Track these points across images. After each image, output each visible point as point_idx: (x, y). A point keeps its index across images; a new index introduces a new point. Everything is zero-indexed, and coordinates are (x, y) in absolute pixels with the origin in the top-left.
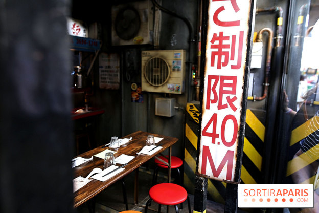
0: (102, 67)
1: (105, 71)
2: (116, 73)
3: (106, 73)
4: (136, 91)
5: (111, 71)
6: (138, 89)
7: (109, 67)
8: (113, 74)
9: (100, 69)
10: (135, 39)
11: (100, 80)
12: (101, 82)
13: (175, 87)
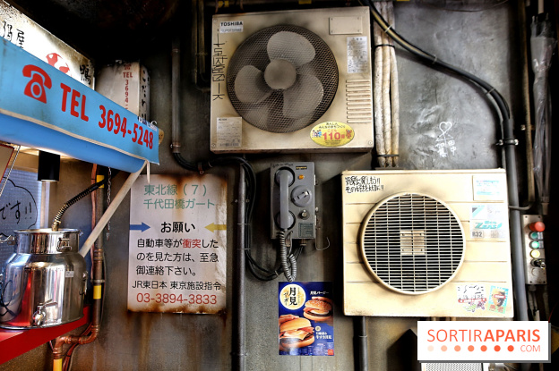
0: (144, 227)
1: (159, 243)
2: (209, 251)
3: (163, 249)
4: (300, 313)
5: (187, 243)
6: (309, 305)
7: (178, 227)
8: (195, 252)
9: (134, 236)
10: (316, 128)
11: (133, 276)
12: (137, 284)
13: (486, 294)
